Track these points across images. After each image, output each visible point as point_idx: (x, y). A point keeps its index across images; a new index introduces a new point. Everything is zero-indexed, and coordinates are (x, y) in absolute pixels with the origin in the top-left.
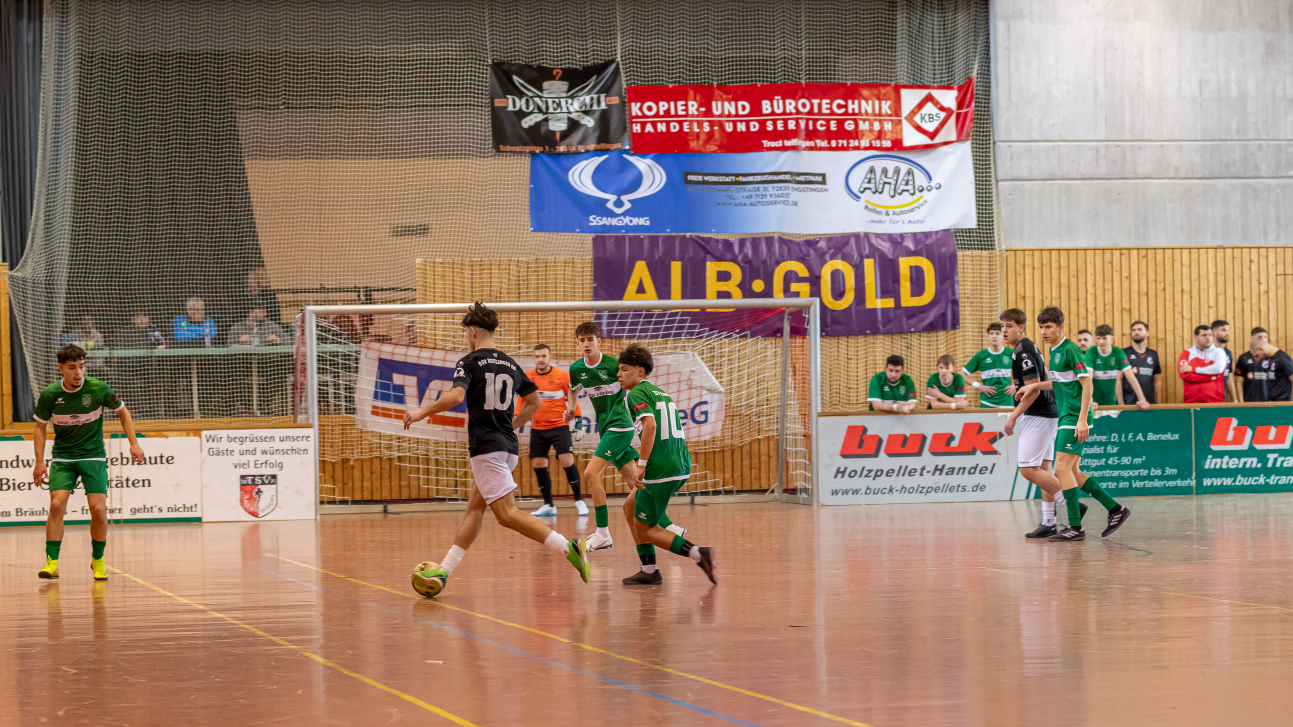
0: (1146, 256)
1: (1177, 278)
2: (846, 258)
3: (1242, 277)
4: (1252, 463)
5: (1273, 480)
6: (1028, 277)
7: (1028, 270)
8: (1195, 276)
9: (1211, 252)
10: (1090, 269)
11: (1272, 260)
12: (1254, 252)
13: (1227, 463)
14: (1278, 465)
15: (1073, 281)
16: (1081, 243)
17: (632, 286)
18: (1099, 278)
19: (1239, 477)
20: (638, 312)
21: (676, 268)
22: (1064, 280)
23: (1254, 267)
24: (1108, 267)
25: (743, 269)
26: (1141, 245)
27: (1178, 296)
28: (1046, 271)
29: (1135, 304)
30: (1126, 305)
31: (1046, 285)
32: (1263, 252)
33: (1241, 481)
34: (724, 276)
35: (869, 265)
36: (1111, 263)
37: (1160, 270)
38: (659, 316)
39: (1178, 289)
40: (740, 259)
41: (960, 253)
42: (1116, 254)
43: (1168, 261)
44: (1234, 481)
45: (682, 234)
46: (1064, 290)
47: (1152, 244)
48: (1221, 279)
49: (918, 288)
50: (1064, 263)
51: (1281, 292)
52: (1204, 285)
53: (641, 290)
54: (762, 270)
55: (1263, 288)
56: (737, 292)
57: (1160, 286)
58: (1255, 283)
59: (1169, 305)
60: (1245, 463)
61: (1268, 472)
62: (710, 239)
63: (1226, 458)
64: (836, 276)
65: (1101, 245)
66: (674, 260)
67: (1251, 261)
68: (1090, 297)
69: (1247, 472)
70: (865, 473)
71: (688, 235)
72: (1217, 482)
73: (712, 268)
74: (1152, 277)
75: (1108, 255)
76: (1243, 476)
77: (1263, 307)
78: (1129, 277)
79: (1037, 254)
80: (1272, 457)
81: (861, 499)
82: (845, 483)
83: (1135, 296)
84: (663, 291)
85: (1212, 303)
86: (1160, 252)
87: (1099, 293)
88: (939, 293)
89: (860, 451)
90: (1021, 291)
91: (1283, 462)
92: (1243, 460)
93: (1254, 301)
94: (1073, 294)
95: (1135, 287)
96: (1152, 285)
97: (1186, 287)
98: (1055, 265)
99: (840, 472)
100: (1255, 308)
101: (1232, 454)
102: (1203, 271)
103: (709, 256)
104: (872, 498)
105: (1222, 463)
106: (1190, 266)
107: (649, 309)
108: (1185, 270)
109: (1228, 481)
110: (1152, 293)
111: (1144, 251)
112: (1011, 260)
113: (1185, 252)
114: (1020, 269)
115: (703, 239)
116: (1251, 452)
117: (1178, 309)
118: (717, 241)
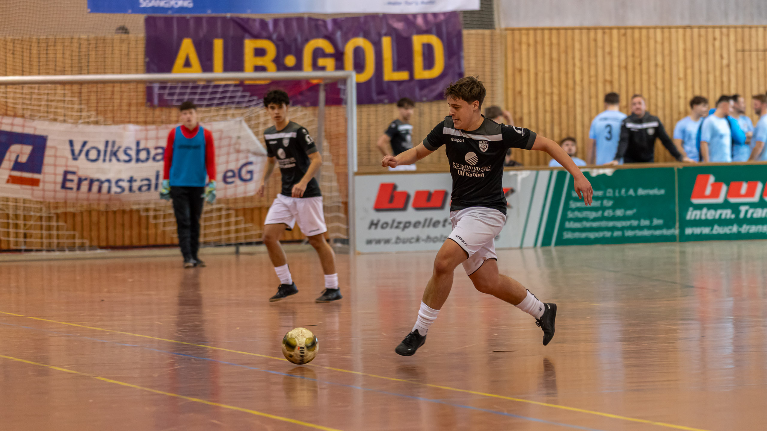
0: (625, 35)
1: (652, 53)
2: (366, 36)
3: (707, 53)
4: (726, 214)
5: (745, 229)
6: (524, 52)
7: (524, 47)
8: (667, 52)
9: (681, 31)
10: (577, 46)
11: (732, 38)
12: (717, 31)
13: (706, 214)
14: (749, 216)
15: (563, 56)
16: (569, 23)
17: (180, 61)
18: (585, 54)
19: (716, 227)
20: (185, 84)
21: (218, 45)
22: (555, 56)
23: (717, 43)
24: (592, 44)
25: (278, 47)
26: (621, 24)
27: (652, 69)
28: (539, 47)
29: (616, 76)
30: (608, 77)
31: (540, 60)
32: (725, 30)
33: (718, 230)
34: (260, 52)
35: (387, 42)
36: (595, 40)
37: (637, 47)
38: (205, 87)
39: (652, 63)
40: (275, 36)
41: (465, 32)
42: (600, 32)
43: (644, 39)
44: (712, 230)
45: (222, 15)
46: (555, 65)
47: (630, 23)
48: (689, 54)
49: (429, 63)
50: (554, 41)
51: (740, 66)
52: (674, 60)
53: (187, 64)
54: (293, 48)
55: (725, 62)
56: (272, 66)
57: (637, 61)
58: (718, 58)
59: (645, 77)
60: (721, 215)
61: (740, 222)
62: (248, 19)
63: (705, 210)
64: (358, 52)
65: (586, 24)
66: (217, 37)
67: (715, 39)
68: (577, 71)
69: (722, 222)
70: (395, 224)
71: (229, 15)
72: (697, 231)
73: (250, 45)
74: (630, 52)
75: (592, 33)
76: (720, 225)
77: (725, 79)
78: (610, 53)
79: (531, 32)
80: (743, 209)
81: (392, 248)
82: (378, 233)
83: (616, 69)
84: (207, 66)
85: (681, 75)
86: (637, 32)
87: (585, 66)
88: (447, 68)
89: (390, 206)
90: (518, 65)
91: (752, 214)
92: (719, 212)
93: (718, 73)
94: (563, 68)
95: (616, 61)
96: (630, 59)
97: (659, 61)
98: (547, 42)
99: (374, 224)
100: (718, 80)
101: (710, 207)
102: (674, 48)
103: (247, 35)
104: (401, 247)
105: (701, 215)
106: (663, 43)
107: (194, 81)
108: (659, 47)
109: (706, 230)
110: (630, 67)
111: (624, 29)
112: (509, 38)
113: (659, 31)
114: (517, 46)
115: (242, 19)
116: (726, 205)
117: (652, 80)
118: (254, 20)
